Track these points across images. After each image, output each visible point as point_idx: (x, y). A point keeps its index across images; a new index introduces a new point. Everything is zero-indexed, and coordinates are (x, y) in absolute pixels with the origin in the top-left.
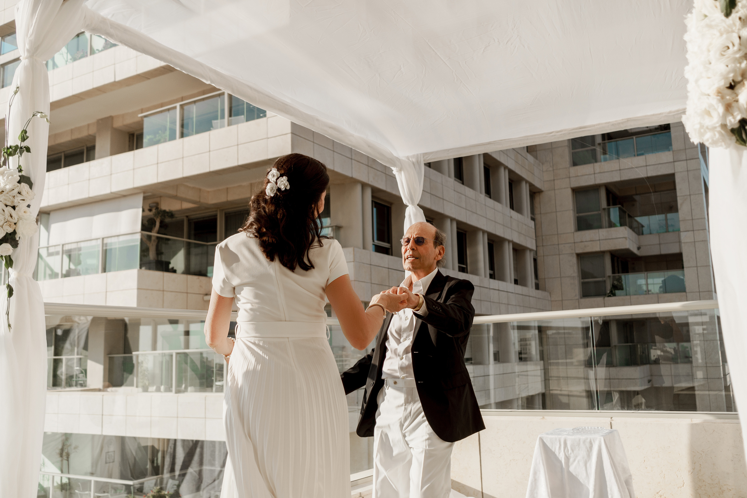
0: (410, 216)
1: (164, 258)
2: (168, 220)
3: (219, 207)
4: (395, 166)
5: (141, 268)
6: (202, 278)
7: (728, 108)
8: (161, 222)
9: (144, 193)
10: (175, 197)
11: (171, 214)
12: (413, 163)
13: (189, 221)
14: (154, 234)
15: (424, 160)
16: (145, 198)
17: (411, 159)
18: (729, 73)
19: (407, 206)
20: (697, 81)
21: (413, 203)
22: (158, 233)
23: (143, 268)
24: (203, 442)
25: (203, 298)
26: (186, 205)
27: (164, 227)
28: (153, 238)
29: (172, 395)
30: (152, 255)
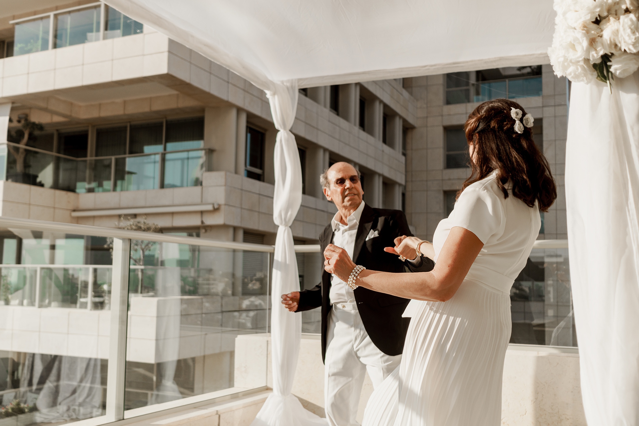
0: (281, 141)
1: (32, 171)
2: (37, 133)
3: (91, 122)
4: (269, 89)
5: (7, 179)
6: (71, 194)
7: (592, 42)
8: (30, 135)
9: (13, 103)
10: (46, 110)
11: (40, 127)
12: (288, 88)
13: (60, 135)
14: (22, 146)
15: (299, 86)
16: (13, 109)
17: (285, 84)
18: (596, 7)
19: (278, 131)
20: (564, 14)
21: (285, 128)
22: (27, 145)
23: (10, 181)
24: (61, 357)
25: (70, 214)
26: (57, 119)
27: (32, 140)
28: (21, 151)
29: (35, 309)
30: (19, 167)
